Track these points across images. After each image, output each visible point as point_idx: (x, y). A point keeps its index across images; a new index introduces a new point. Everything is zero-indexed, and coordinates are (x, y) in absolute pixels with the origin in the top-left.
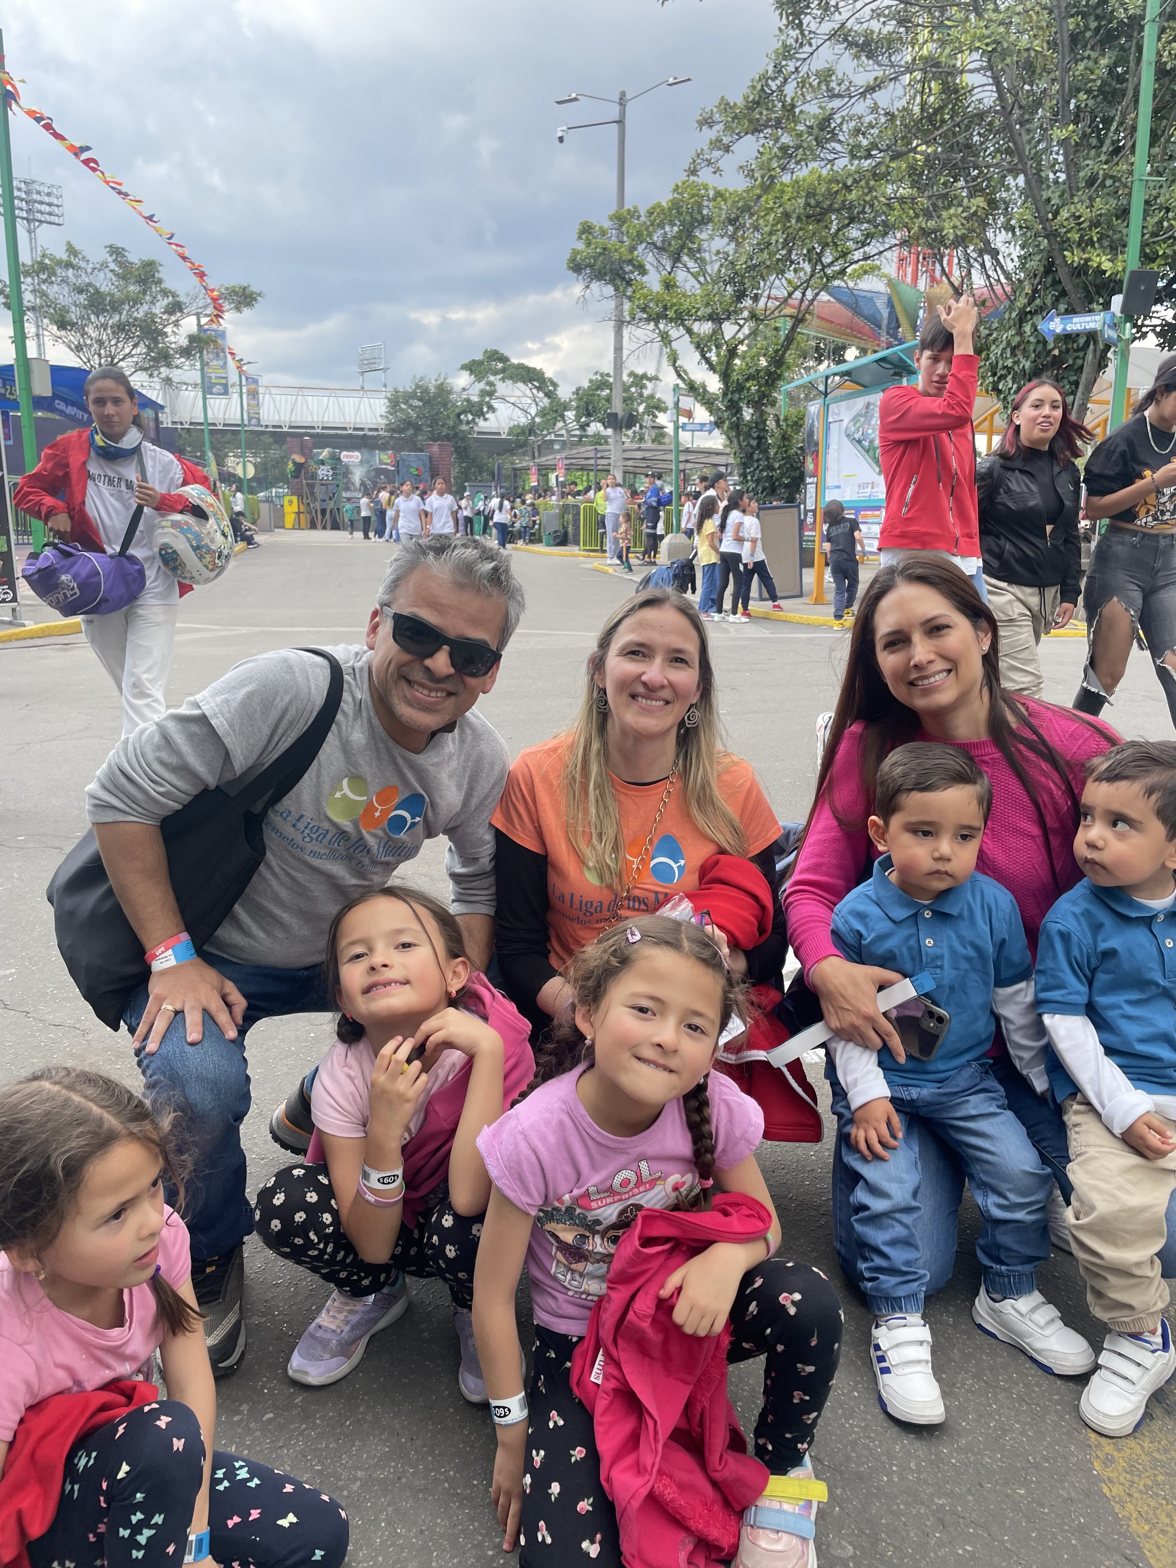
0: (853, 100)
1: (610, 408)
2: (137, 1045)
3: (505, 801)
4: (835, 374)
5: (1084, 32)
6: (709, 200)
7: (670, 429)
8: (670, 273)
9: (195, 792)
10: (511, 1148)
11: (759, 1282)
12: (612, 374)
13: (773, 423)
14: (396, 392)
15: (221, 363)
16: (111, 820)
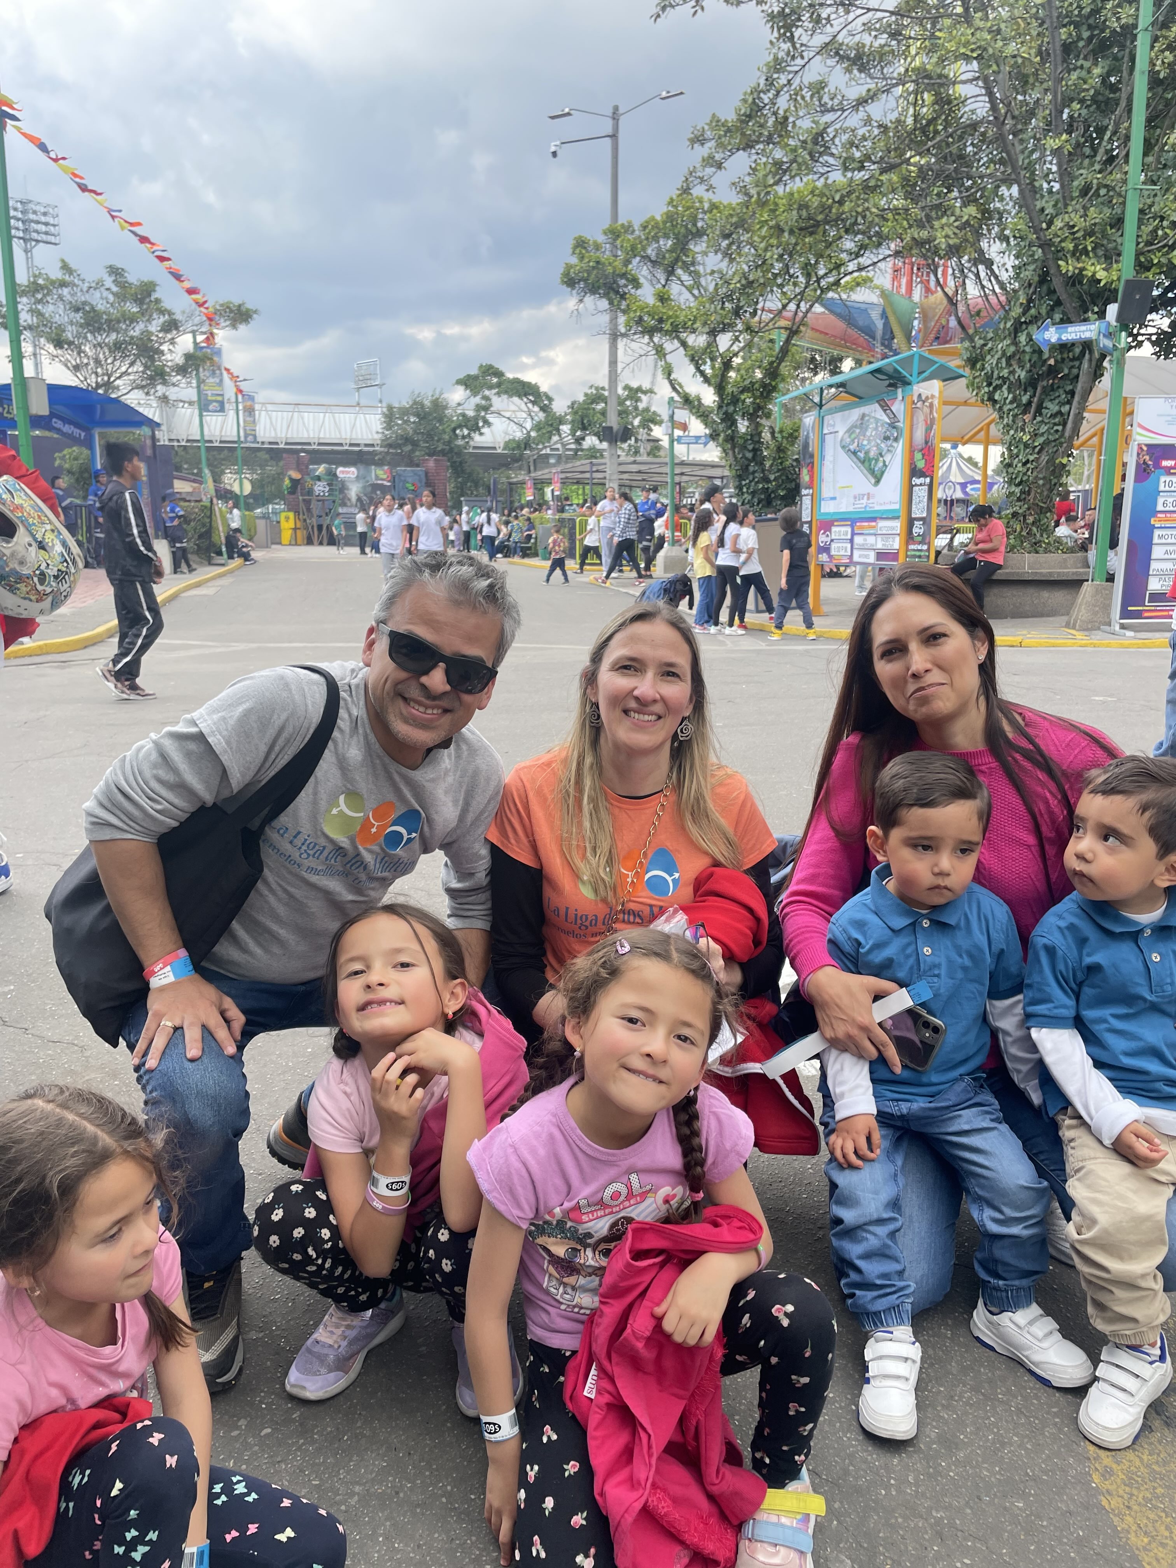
0: (846, 113)
1: (605, 421)
2: (136, 1061)
3: (500, 818)
4: (831, 386)
5: (1078, 41)
6: (705, 213)
7: (665, 443)
8: (664, 286)
9: (192, 809)
10: (502, 1161)
11: (751, 1294)
12: (607, 387)
13: (769, 435)
14: (390, 408)
15: (218, 380)
16: (108, 838)
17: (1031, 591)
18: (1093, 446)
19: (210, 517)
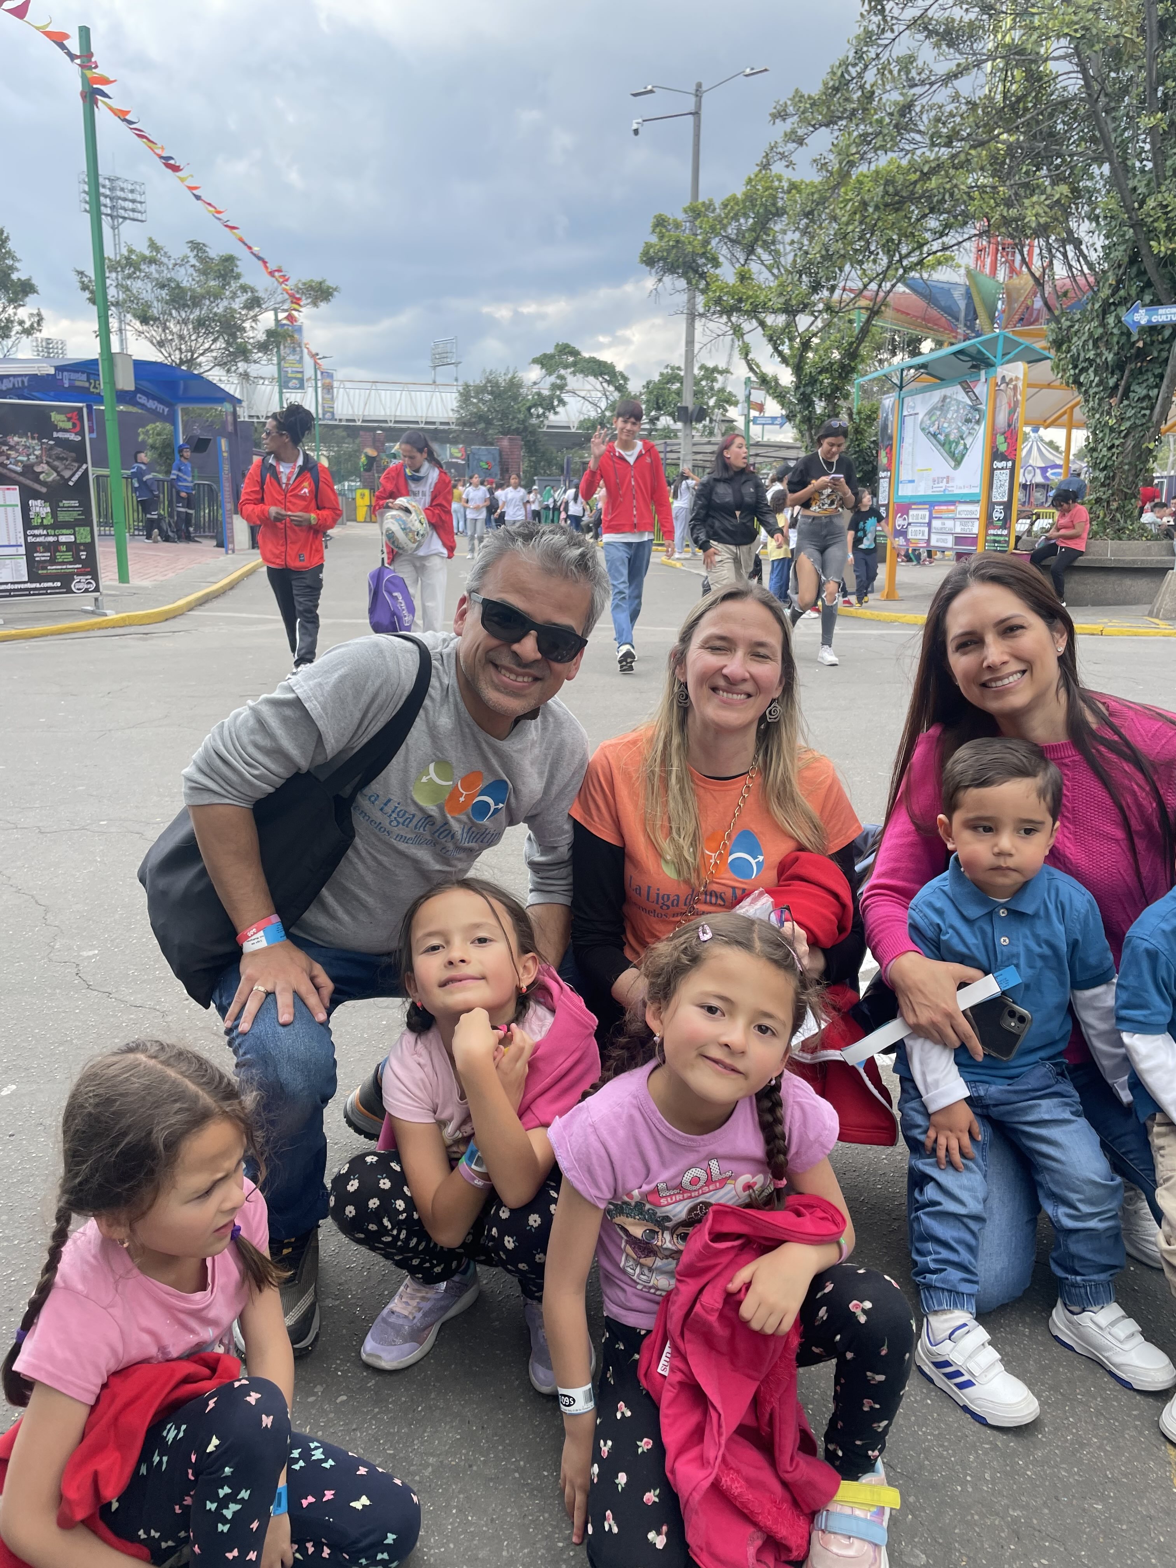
0: (934, 88)
1: (681, 401)
2: (229, 1024)
3: (584, 795)
4: (911, 367)
5: (1174, 17)
6: (783, 192)
7: (740, 423)
8: (744, 265)
9: (287, 775)
10: (581, 1140)
11: (829, 1287)
12: (683, 367)
14: (467, 386)
15: (298, 358)
16: (207, 802)
17: (1113, 578)
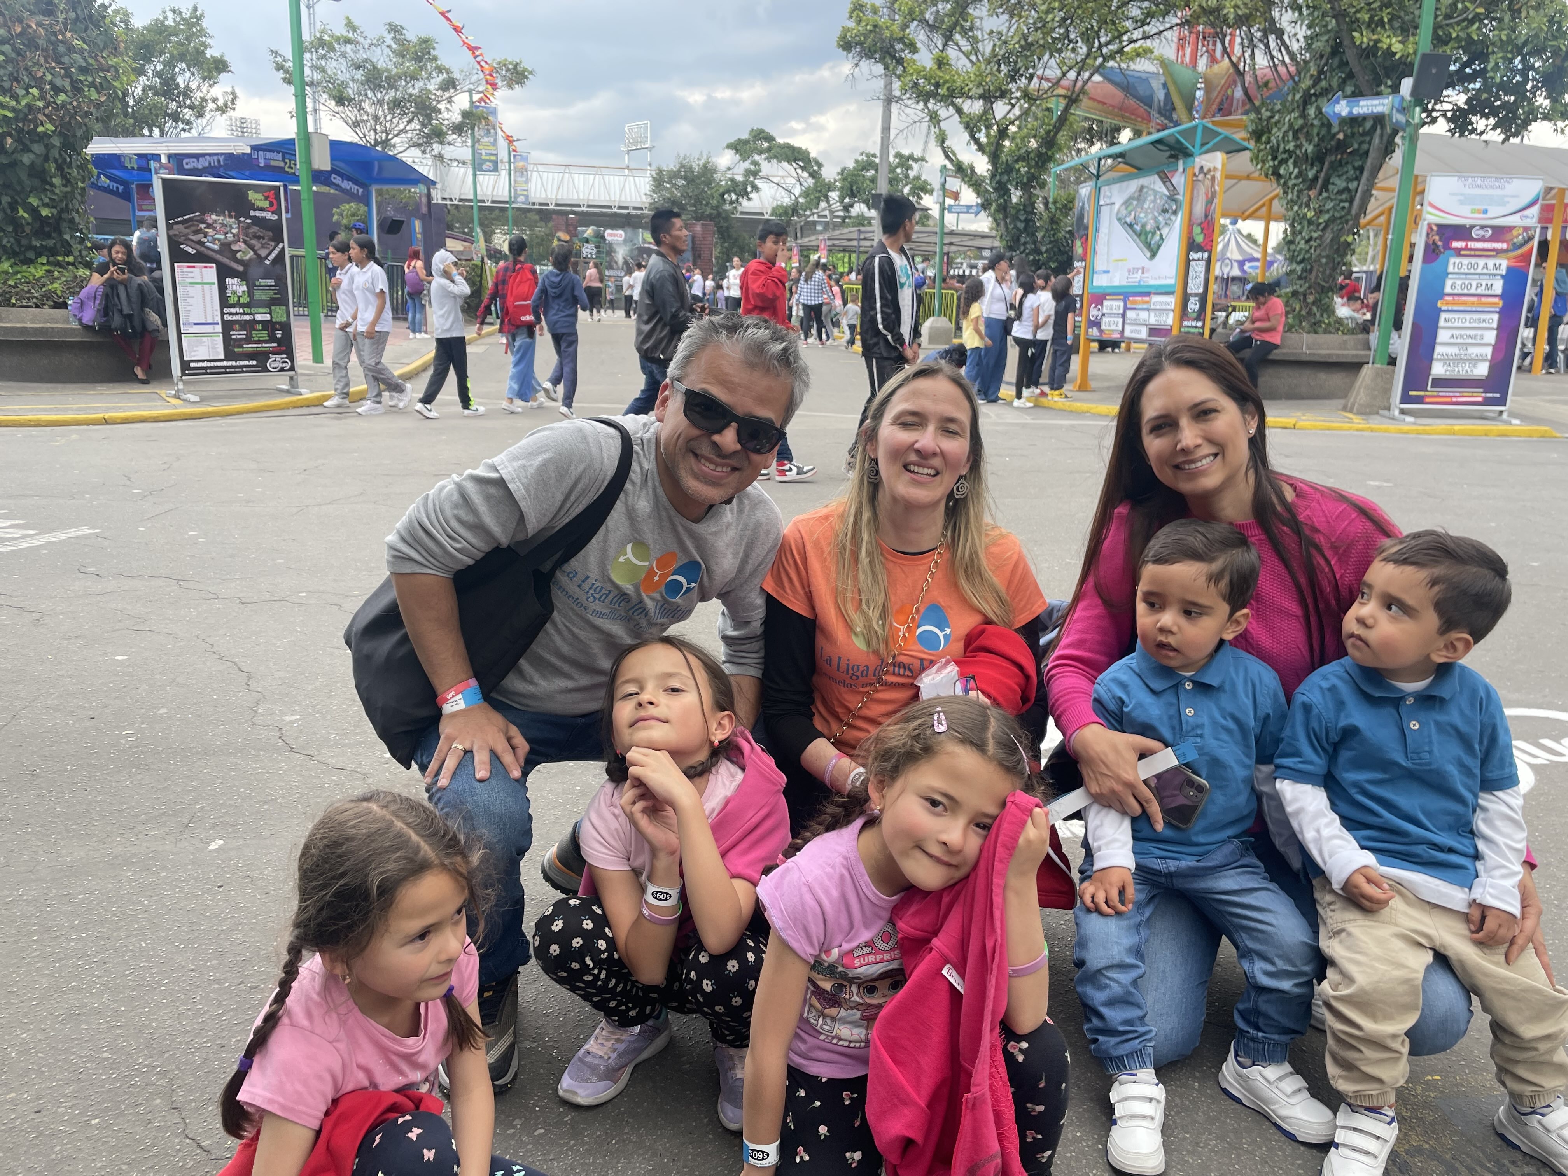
1: (875, 189)
2: (429, 780)
4: (1108, 157)
7: (935, 212)
8: (942, 51)
9: (487, 549)
10: (796, 900)
12: (878, 154)
13: (1041, 206)
14: (660, 171)
15: (492, 140)
16: (409, 571)
17: (1308, 372)
18: (1381, 226)
19: (481, 276)
